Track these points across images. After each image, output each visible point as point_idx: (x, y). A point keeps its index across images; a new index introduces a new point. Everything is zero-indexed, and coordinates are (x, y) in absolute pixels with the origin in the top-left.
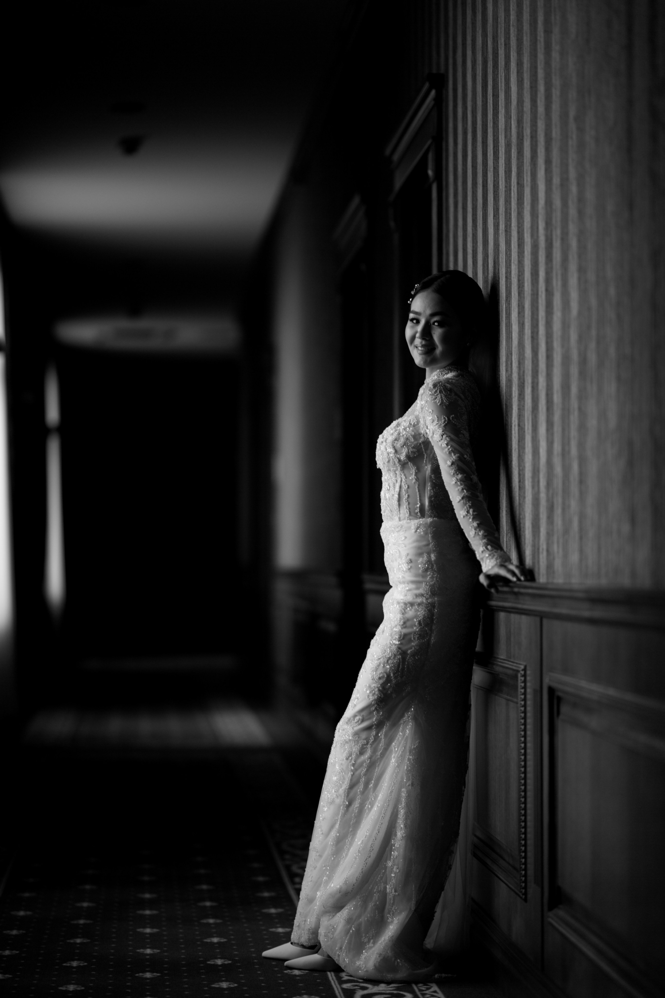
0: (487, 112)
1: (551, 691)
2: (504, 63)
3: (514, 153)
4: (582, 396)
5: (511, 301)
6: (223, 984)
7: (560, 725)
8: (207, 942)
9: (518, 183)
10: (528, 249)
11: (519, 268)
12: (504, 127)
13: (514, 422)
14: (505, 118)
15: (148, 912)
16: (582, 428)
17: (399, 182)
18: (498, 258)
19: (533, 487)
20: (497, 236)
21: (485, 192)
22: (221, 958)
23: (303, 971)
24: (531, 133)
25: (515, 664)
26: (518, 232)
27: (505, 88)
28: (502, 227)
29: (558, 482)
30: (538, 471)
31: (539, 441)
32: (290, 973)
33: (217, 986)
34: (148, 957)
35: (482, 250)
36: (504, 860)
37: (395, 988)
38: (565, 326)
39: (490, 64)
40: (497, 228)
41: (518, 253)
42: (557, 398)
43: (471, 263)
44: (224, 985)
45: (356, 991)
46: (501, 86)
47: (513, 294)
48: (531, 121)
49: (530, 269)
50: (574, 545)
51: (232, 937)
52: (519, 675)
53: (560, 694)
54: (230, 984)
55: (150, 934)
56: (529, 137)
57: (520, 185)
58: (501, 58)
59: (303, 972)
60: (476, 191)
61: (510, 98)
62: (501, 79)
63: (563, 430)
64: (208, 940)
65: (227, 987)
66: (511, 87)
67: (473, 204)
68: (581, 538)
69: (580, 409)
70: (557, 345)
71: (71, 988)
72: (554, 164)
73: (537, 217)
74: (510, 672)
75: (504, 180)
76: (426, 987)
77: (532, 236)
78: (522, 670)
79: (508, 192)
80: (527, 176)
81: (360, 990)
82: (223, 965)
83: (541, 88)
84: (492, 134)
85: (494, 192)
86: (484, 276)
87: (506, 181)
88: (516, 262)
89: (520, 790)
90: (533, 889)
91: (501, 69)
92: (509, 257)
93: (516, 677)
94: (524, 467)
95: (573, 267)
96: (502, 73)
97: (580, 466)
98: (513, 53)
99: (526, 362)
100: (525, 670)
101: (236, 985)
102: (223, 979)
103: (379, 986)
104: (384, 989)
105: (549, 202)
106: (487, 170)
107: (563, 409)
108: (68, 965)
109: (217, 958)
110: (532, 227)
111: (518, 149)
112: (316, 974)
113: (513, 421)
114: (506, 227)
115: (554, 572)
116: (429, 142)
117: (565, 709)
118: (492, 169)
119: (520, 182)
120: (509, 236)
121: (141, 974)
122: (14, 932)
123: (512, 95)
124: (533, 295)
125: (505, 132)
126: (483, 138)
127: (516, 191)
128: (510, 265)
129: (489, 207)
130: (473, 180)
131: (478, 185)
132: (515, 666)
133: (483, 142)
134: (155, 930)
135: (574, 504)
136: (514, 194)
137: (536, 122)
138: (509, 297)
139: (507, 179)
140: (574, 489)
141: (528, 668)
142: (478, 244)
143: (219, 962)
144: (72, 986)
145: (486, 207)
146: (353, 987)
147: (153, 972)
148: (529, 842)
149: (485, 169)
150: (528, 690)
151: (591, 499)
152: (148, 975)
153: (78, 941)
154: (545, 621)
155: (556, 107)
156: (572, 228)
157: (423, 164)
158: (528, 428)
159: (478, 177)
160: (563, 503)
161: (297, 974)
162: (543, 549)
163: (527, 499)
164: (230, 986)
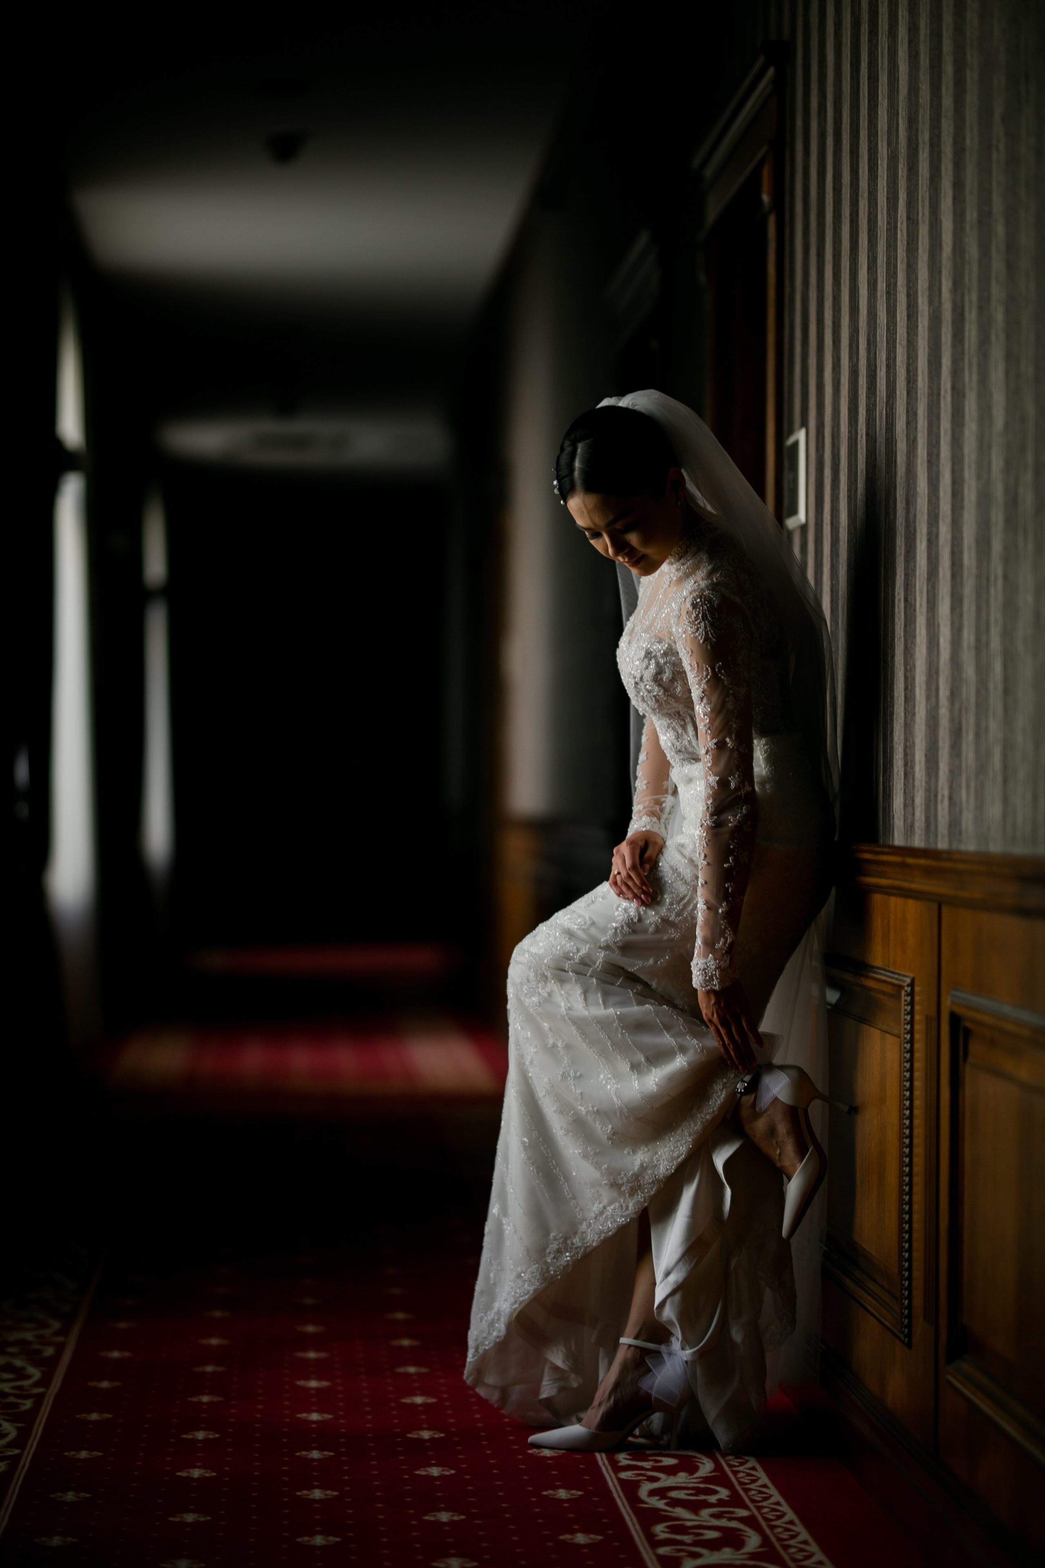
0: (860, 104)
1: (955, 1019)
2: (887, 28)
3: (902, 169)
4: (1010, 558)
5: (894, 404)
6: (432, 1469)
7: (968, 1072)
8: (406, 1404)
9: (909, 218)
10: (923, 323)
11: (908, 351)
12: (886, 129)
13: (898, 595)
14: (888, 114)
15: (312, 1355)
16: (1010, 606)
17: (713, 211)
18: (875, 335)
19: (928, 698)
20: (872, 300)
21: (855, 231)
22: (428, 1429)
23: (557, 1451)
24: (931, 138)
25: (896, 976)
26: (908, 296)
27: (888, 66)
28: (881, 286)
29: (969, 692)
30: (937, 673)
31: (939, 626)
32: (537, 1453)
33: (424, 1473)
34: (314, 1426)
35: (848, 322)
36: (875, 1281)
37: (701, 1480)
38: (983, 445)
39: (865, 29)
40: (874, 287)
41: (908, 327)
42: (969, 558)
43: (831, 343)
44: (435, 1471)
45: (641, 1484)
46: (882, 64)
47: (898, 393)
48: (931, 119)
49: (926, 355)
50: (994, 792)
51: (445, 1396)
52: (903, 993)
53: (968, 1024)
54: (443, 1470)
55: (317, 1389)
56: (928, 145)
57: (912, 222)
58: (882, 19)
59: (558, 1453)
60: (840, 228)
61: (896, 83)
62: (882, 53)
63: (979, 609)
64: (407, 1400)
65: (439, 1474)
66: (898, 66)
67: (834, 249)
68: (1005, 781)
69: (1005, 577)
70: (969, 475)
71: (196, 1473)
72: (968, 189)
73: (940, 272)
74: (887, 989)
75: (885, 212)
76: (739, 1460)
77: (931, 302)
78: (908, 986)
79: (892, 231)
80: (923, 207)
81: (646, 1482)
82: (432, 1440)
83: (948, 69)
84: (866, 139)
85: (869, 231)
86: (851, 364)
87: (889, 214)
88: (904, 343)
89: (901, 1173)
90: (920, 1327)
91: (882, 37)
92: (893, 334)
93: (898, 997)
94: (914, 666)
95: (997, 353)
96: (885, 44)
97: (1005, 667)
98: (903, 12)
99: (919, 501)
100: (912, 985)
101: (453, 1472)
102: (433, 1462)
103: (677, 1476)
104: (684, 1480)
105: (959, 249)
106: (857, 195)
107: (979, 577)
108: (190, 1437)
109: (422, 1429)
110: (931, 288)
111: (908, 164)
112: (578, 1456)
113: (896, 594)
114: (888, 286)
115: (960, 833)
116: (764, 149)
117: (975, 1047)
118: (866, 195)
119: (911, 217)
120: (893, 302)
121: (304, 1453)
122: (105, 1384)
123: (900, 78)
124: (930, 395)
125: (889, 137)
126: (851, 145)
127: (905, 230)
128: (895, 347)
129: (860, 254)
130: (834, 211)
131: (843, 219)
132: (897, 979)
133: (851, 152)
134: (325, 1384)
135: (994, 726)
136: (902, 235)
137: (939, 122)
138: (892, 396)
139: (891, 210)
140: (996, 702)
141: (917, 982)
142: (843, 312)
143: (426, 1435)
144: (197, 1470)
145: (855, 255)
146: (635, 1477)
147: (323, 1450)
148: (915, 1255)
149: (855, 194)
150: (917, 1017)
151: (1022, 720)
152: (315, 1454)
153: (205, 1399)
154: (945, 910)
155: (972, 98)
156: (997, 291)
157: (753, 184)
158: (921, 605)
159: (843, 207)
160: (978, 725)
161: (548, 1455)
162: (943, 796)
163: (917, 717)
164: (443, 1473)
